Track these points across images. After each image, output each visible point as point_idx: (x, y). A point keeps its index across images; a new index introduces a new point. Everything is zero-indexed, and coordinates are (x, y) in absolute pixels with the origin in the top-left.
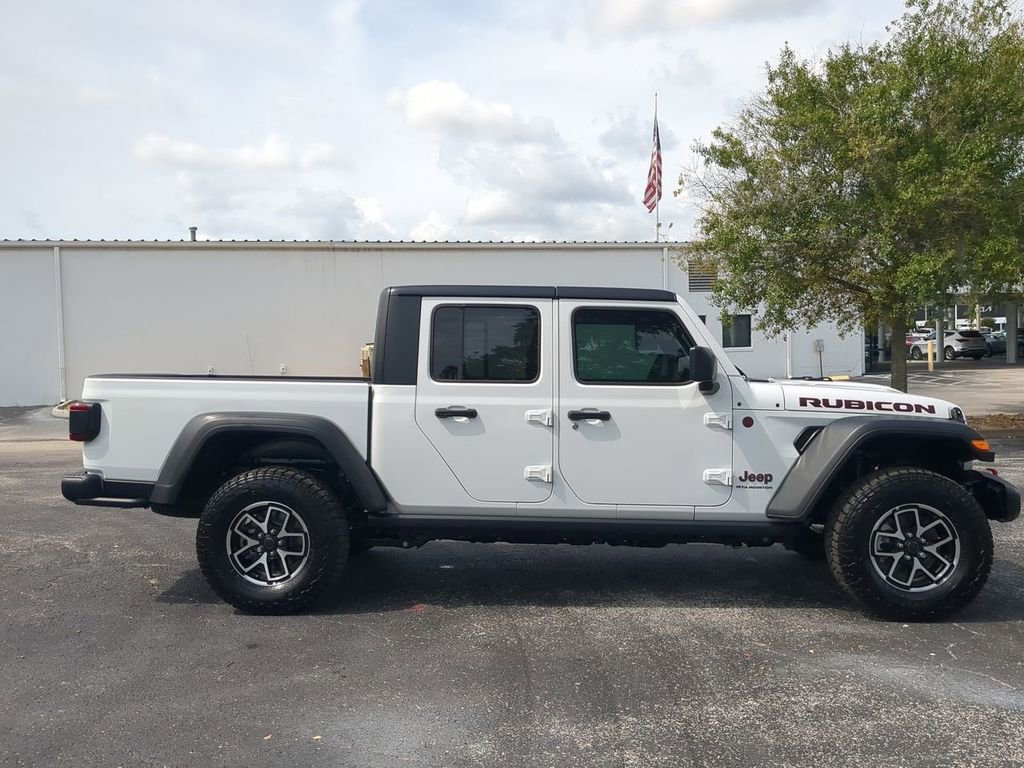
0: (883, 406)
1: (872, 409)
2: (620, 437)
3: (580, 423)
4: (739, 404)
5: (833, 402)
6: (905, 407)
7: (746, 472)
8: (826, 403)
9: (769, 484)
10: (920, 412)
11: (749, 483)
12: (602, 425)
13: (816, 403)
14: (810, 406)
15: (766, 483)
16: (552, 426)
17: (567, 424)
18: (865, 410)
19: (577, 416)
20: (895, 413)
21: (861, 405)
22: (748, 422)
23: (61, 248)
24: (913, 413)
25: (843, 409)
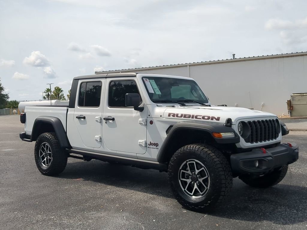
0: (198, 117)
1: (193, 118)
2: (116, 127)
3: (107, 121)
4: (149, 115)
5: (179, 115)
6: (207, 118)
7: (150, 142)
8: (177, 116)
9: (157, 147)
10: (213, 120)
11: (151, 146)
12: (112, 122)
13: (174, 115)
14: (171, 117)
15: (156, 147)
16: (101, 122)
17: (104, 121)
18: (190, 119)
19: (107, 119)
20: (202, 120)
21: (189, 116)
22: (151, 122)
23: (190, 66)
24: (210, 120)
25: (183, 118)
